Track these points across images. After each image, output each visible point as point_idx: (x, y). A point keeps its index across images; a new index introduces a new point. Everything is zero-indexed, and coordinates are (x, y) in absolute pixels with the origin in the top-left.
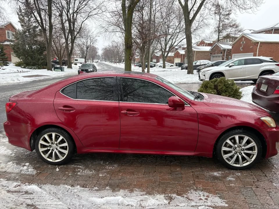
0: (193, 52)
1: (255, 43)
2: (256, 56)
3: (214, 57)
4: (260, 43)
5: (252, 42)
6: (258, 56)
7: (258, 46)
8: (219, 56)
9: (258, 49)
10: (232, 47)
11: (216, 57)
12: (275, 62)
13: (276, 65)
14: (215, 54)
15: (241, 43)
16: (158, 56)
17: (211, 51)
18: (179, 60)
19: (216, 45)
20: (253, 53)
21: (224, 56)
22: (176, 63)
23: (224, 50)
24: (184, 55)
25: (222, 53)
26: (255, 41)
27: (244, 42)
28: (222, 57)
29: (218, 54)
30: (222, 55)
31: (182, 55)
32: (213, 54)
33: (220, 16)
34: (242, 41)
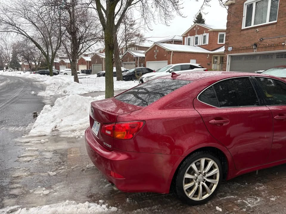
0: (101, 59)
1: (168, 52)
2: (170, 64)
3: (125, 64)
4: (172, 52)
5: (166, 51)
6: (172, 64)
7: (171, 54)
8: (132, 64)
9: (171, 57)
10: (145, 56)
11: (128, 64)
12: (203, 68)
13: (204, 70)
14: (127, 61)
15: (155, 51)
16: (57, 63)
17: (122, 59)
18: (84, 67)
19: (128, 52)
20: (167, 61)
21: (137, 63)
22: (82, 70)
23: (137, 58)
24: (90, 62)
25: (134, 60)
26: (169, 50)
27: (158, 51)
28: (136, 65)
29: (130, 61)
30: (135, 62)
31: (87, 61)
32: (124, 62)
33: (125, 25)
34: (155, 50)
